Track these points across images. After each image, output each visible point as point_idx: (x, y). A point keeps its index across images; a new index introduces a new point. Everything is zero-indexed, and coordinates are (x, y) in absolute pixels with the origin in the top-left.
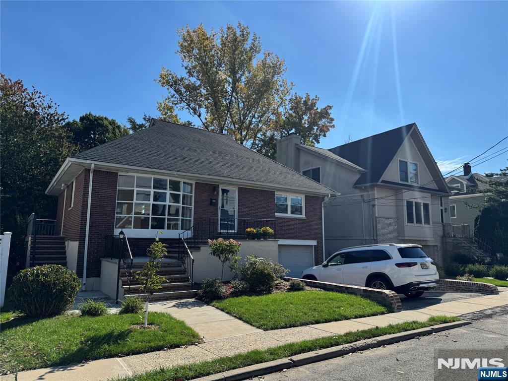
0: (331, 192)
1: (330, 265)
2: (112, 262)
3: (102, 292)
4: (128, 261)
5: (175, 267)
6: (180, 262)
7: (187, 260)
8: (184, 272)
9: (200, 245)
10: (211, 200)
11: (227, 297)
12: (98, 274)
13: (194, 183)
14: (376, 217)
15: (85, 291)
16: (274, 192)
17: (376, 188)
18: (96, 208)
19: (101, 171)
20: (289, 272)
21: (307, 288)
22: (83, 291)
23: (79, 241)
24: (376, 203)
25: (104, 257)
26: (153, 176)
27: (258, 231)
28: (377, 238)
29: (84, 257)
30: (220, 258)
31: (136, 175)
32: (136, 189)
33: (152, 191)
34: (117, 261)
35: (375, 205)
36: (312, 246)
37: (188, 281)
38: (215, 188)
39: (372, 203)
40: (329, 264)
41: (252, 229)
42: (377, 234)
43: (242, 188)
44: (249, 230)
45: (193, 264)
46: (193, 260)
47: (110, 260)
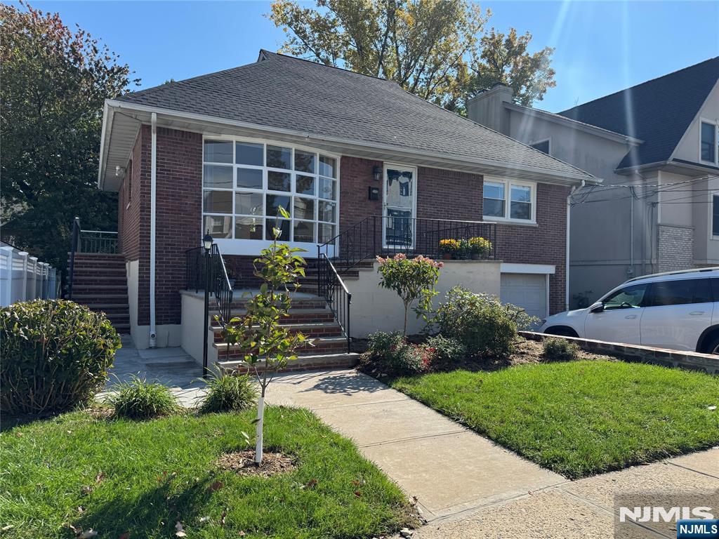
0: (587, 177)
1: (606, 309)
2: (196, 297)
3: (184, 351)
4: (224, 295)
5: (312, 307)
6: (322, 298)
7: (336, 296)
8: (330, 317)
9: (358, 269)
10: (370, 189)
11: (424, 372)
12: (177, 319)
13: (337, 157)
14: (658, 225)
15: (156, 348)
16: (482, 176)
17: (659, 172)
18: (165, 199)
19: (172, 130)
20: (537, 322)
21: (581, 354)
22: (150, 348)
23: (140, 258)
24: (659, 200)
25: (186, 289)
26: (265, 142)
27: (462, 244)
28: (657, 261)
29: (149, 288)
30: (400, 292)
31: (234, 138)
32: (235, 166)
33: (265, 170)
34: (202, 294)
35: (658, 203)
36: (545, 275)
37: (339, 335)
38: (376, 167)
39: (652, 200)
40: (605, 307)
41: (452, 240)
42: (657, 254)
43: (425, 168)
44: (447, 241)
45: (349, 303)
46: (349, 297)
47: (194, 293)
